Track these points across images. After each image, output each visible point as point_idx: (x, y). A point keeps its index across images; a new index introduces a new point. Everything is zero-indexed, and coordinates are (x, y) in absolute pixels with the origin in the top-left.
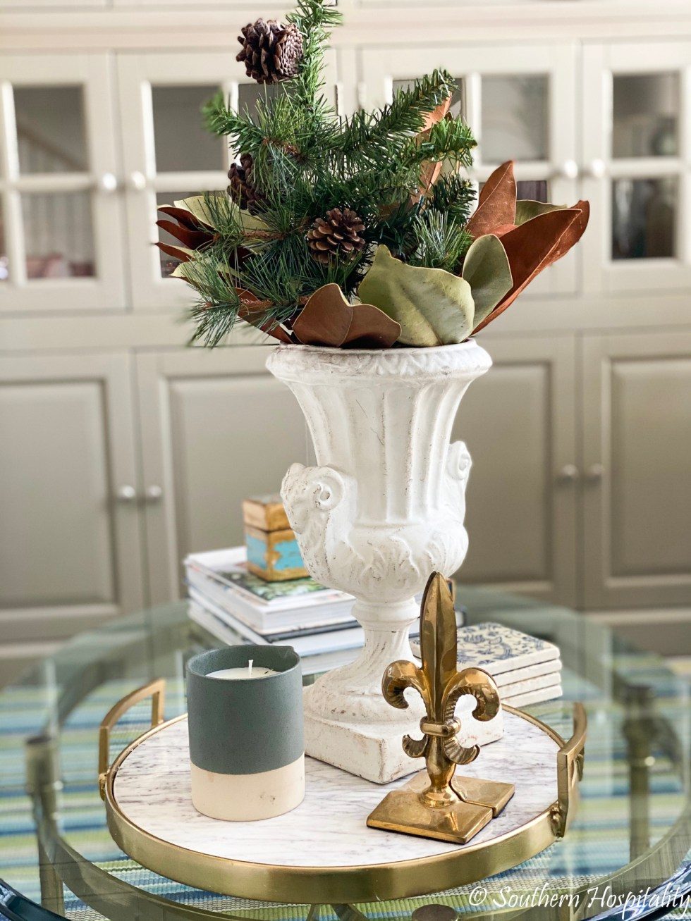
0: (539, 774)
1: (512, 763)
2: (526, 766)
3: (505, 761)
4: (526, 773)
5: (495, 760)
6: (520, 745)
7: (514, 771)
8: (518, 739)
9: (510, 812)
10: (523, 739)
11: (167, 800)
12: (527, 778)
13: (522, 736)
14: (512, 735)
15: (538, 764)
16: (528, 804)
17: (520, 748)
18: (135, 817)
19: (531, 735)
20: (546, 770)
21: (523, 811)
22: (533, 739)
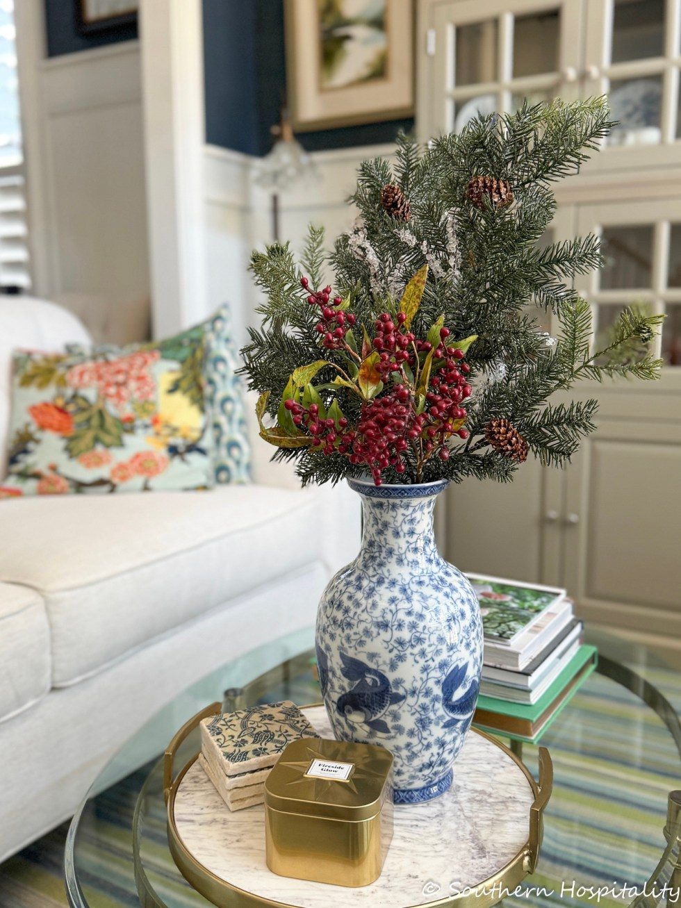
0: (512, 808)
1: (490, 796)
2: (501, 800)
3: (483, 792)
4: (502, 807)
5: (476, 791)
6: (495, 775)
7: (492, 804)
8: (494, 768)
9: (489, 852)
10: (497, 768)
11: (214, 821)
12: (502, 813)
13: (497, 765)
14: (489, 764)
15: (510, 798)
16: (504, 844)
17: (495, 778)
18: (187, 838)
19: (504, 764)
20: (518, 804)
21: (500, 851)
22: (506, 769)
